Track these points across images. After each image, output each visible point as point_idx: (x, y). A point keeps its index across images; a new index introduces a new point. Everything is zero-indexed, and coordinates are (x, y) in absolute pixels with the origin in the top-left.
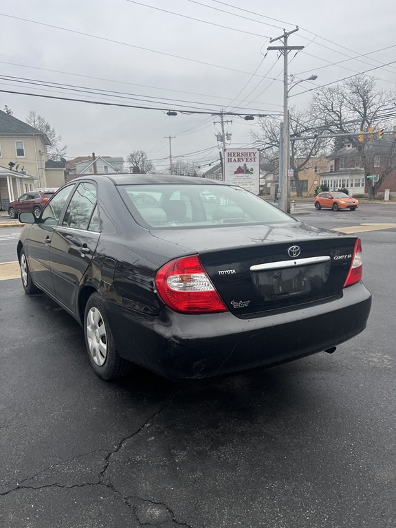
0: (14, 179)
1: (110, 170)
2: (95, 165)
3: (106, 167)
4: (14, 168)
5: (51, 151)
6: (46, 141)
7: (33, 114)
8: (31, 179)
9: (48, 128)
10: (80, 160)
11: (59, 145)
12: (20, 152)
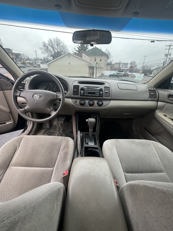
0: (97, 68)
1: (124, 67)
2: (120, 65)
3: (123, 66)
4: (97, 64)
5: (109, 61)
6: (108, 58)
7: (107, 50)
8: (101, 68)
9: (110, 54)
10: (116, 63)
11: (111, 59)
12: (101, 60)
